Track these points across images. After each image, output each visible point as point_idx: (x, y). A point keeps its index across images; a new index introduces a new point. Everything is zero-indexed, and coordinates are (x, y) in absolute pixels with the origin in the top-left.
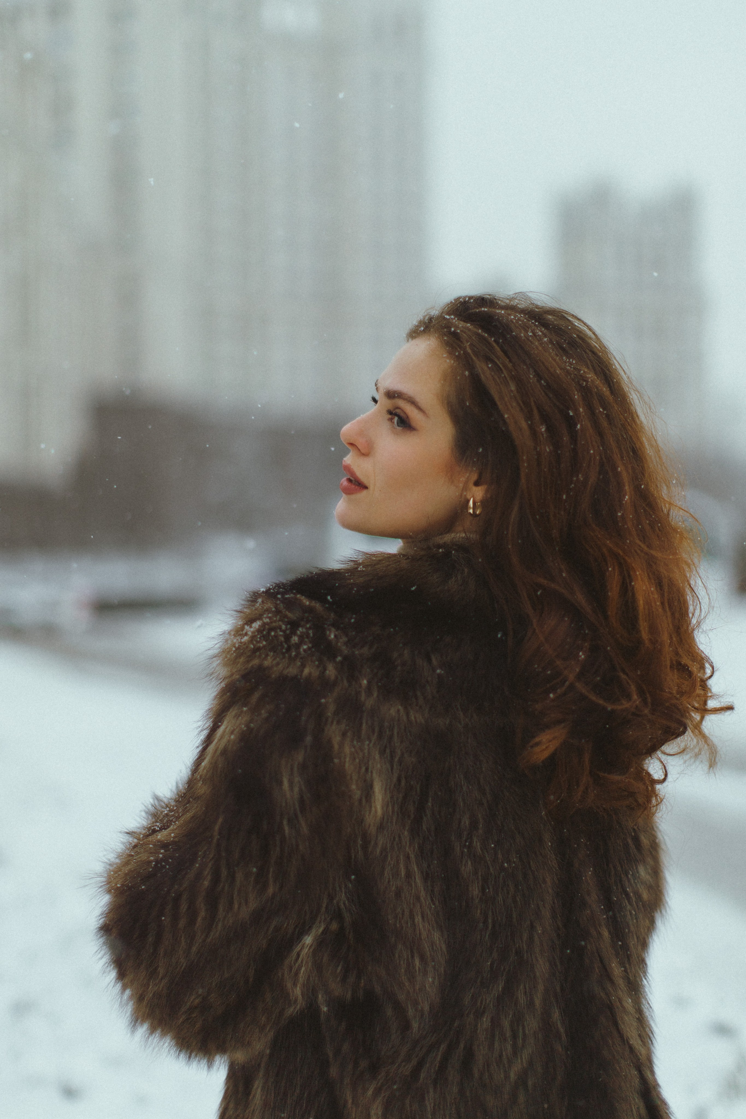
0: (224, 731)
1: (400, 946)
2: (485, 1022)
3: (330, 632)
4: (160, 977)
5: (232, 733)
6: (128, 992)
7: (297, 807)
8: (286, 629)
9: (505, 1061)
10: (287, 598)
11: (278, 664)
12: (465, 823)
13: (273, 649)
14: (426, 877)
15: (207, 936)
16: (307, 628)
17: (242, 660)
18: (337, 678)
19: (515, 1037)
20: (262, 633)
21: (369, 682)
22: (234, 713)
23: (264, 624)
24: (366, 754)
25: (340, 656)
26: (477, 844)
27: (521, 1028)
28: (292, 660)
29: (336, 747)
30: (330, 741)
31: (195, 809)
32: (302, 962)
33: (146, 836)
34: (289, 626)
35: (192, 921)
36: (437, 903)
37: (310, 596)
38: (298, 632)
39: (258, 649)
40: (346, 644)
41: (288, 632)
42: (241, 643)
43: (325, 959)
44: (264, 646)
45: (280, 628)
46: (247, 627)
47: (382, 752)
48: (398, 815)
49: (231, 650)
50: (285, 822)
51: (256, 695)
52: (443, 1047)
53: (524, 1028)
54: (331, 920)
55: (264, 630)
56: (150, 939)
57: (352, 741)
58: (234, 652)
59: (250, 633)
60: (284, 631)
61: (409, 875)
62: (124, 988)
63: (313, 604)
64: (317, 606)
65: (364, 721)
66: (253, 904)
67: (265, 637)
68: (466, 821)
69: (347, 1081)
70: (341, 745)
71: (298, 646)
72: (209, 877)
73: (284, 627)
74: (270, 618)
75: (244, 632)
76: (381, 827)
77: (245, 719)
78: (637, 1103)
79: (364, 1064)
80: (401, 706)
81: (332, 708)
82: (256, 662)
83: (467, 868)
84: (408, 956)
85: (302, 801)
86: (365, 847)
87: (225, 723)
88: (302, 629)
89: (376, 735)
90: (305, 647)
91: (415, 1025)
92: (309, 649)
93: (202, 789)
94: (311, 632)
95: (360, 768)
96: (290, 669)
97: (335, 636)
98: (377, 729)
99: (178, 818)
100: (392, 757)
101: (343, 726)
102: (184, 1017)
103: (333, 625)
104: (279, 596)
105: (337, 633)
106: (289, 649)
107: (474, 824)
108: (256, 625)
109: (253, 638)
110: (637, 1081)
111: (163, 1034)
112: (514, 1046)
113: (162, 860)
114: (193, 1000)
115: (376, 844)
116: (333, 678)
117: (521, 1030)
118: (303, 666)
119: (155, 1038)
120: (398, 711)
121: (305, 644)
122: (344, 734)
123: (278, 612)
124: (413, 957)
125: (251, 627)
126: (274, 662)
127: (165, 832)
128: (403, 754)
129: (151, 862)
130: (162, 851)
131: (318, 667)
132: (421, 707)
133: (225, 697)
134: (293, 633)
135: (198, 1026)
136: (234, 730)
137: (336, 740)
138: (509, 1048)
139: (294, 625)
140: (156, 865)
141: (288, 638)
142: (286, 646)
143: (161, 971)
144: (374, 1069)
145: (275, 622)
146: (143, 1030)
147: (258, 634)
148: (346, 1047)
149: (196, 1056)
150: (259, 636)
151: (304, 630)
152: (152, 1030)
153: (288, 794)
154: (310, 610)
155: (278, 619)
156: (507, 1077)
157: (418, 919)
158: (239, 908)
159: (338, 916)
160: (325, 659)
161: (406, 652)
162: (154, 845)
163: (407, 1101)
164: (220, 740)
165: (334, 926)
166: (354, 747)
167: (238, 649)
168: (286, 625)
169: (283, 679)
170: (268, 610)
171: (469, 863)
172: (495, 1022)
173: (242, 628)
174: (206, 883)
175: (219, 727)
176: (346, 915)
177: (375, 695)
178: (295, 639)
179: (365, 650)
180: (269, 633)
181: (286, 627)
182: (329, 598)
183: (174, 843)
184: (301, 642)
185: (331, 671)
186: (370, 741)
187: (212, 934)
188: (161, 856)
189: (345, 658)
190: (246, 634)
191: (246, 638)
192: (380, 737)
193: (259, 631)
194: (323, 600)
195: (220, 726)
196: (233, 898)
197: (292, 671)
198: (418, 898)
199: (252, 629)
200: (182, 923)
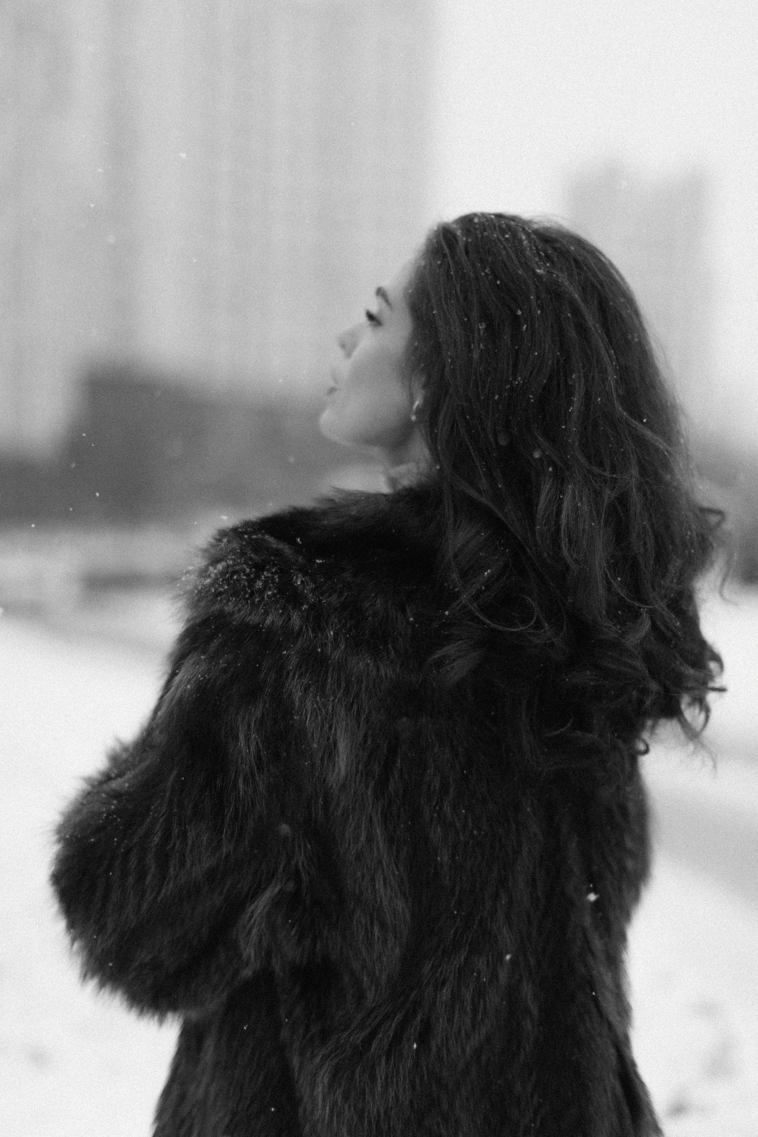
0: (181, 681)
1: (358, 912)
2: (446, 993)
3: (297, 578)
4: (109, 933)
5: (189, 682)
6: (76, 945)
7: (253, 764)
8: (251, 572)
9: (463, 1035)
10: (253, 539)
11: (240, 610)
12: (435, 786)
13: (236, 594)
14: (390, 841)
15: (158, 893)
16: (272, 573)
17: (203, 604)
18: (301, 629)
19: (475, 1010)
20: (225, 576)
21: (336, 634)
22: (191, 661)
23: (228, 566)
24: (330, 711)
25: (307, 604)
26: (447, 809)
27: (481, 1001)
28: (255, 606)
29: (297, 703)
30: (290, 695)
31: (151, 759)
32: (254, 923)
33: (101, 783)
34: (254, 570)
35: (141, 878)
36: (402, 869)
37: (280, 536)
38: (263, 577)
39: (220, 594)
40: (313, 591)
41: (252, 576)
42: (203, 585)
43: (279, 921)
44: (226, 591)
45: (244, 572)
46: (211, 568)
47: (349, 708)
48: (362, 774)
49: (193, 592)
50: (241, 781)
51: (215, 643)
52: (399, 1017)
53: (485, 1001)
54: (288, 880)
55: (227, 573)
56: (99, 893)
57: (315, 697)
58: (197, 594)
59: (213, 575)
60: (248, 575)
61: (370, 839)
62: (73, 940)
63: (281, 546)
64: (286, 549)
65: (330, 675)
66: (207, 863)
67: (227, 581)
68: (437, 784)
69: (296, 1045)
70: (303, 700)
71: (261, 592)
72: (159, 834)
73: (248, 571)
74: (234, 560)
75: (208, 573)
76: (343, 786)
77: (203, 667)
78: (613, 1083)
79: (315, 1029)
80: (371, 659)
81: (294, 661)
82: (217, 606)
83: (436, 834)
84: (366, 922)
85: (259, 758)
86: (326, 806)
87: (182, 672)
88: (267, 574)
89: (342, 690)
90: (270, 593)
91: (370, 995)
92: (274, 595)
93: (159, 738)
94: (276, 577)
95: (323, 726)
96: (252, 617)
97: (302, 582)
98: (343, 685)
99: (134, 766)
100: (358, 714)
101: (305, 681)
102: (134, 973)
103: (300, 570)
104: (246, 536)
105: (303, 579)
106: (252, 594)
107: (445, 788)
108: (220, 567)
109: (215, 581)
110: (613, 1060)
111: (114, 989)
112: (474, 1019)
113: (114, 812)
114: (144, 956)
115: (338, 804)
116: (297, 628)
117: (482, 1004)
118: (266, 613)
119: (106, 993)
120: (368, 665)
121: (270, 590)
122: (306, 690)
123: (243, 554)
124: (372, 924)
125: (215, 569)
126: (237, 608)
127: (119, 780)
128: (370, 712)
129: (103, 813)
130: (115, 802)
131: (281, 615)
132: (392, 662)
133: (184, 643)
134: (258, 577)
135: (149, 983)
136: (190, 680)
137: (297, 695)
138: (468, 1021)
139: (259, 568)
140: (107, 817)
141: (251, 582)
142: (249, 591)
143: (110, 927)
144: (325, 1035)
145: (239, 564)
146: (92, 984)
147: (221, 577)
148: (298, 1011)
149: (147, 1012)
150: (221, 580)
151: (269, 575)
152: (102, 985)
153: (245, 750)
154: (278, 553)
155: (242, 562)
156: (464, 1051)
157: (379, 885)
158: (192, 866)
159: (297, 876)
160: (290, 607)
161: (378, 601)
162: (108, 794)
163: (358, 1071)
164: (177, 688)
165: (291, 886)
166: (317, 703)
167: (200, 592)
168: (251, 569)
169: (245, 627)
170: (233, 551)
171: (439, 830)
172: (456, 996)
173: (206, 569)
174: (156, 839)
175: (176, 674)
176: (305, 877)
177: (343, 647)
178: (259, 584)
179: (334, 599)
180: (231, 577)
181: (251, 571)
182: (299, 540)
183: (128, 793)
184: (265, 587)
185: (296, 620)
186: (335, 698)
187: (164, 891)
188: (113, 807)
189: (312, 607)
190: (209, 576)
191: (208, 581)
192: (347, 691)
193: (223, 573)
194: (291, 542)
195: (178, 673)
196: (184, 856)
197: (254, 619)
198: (380, 862)
199: (215, 571)
200: (131, 879)
